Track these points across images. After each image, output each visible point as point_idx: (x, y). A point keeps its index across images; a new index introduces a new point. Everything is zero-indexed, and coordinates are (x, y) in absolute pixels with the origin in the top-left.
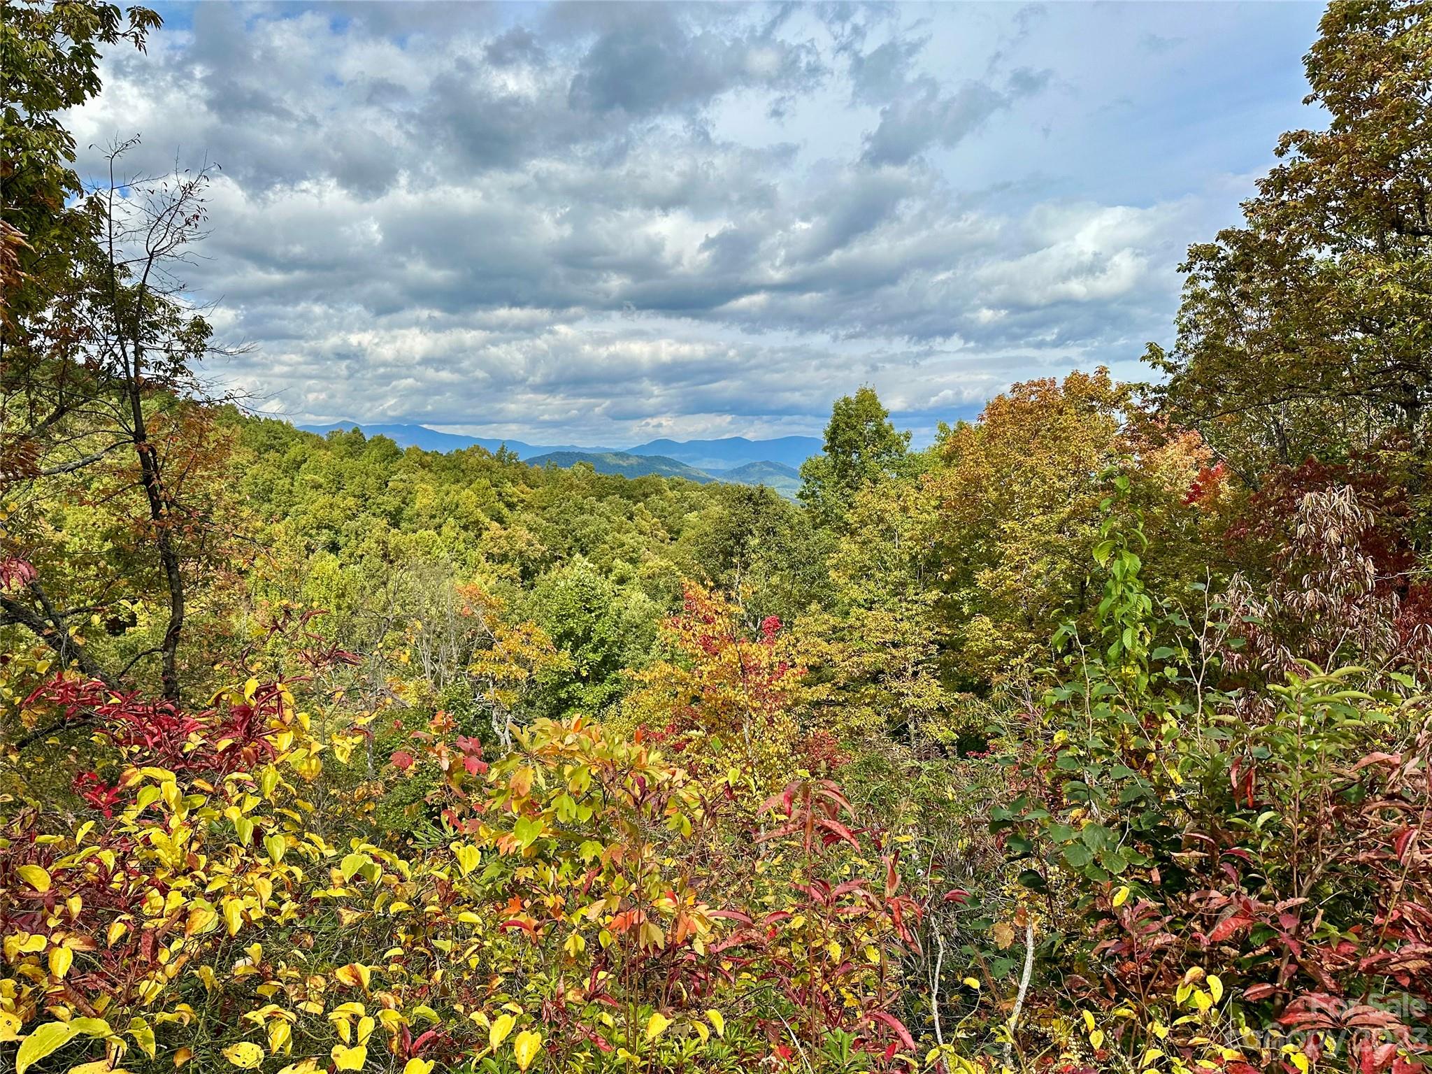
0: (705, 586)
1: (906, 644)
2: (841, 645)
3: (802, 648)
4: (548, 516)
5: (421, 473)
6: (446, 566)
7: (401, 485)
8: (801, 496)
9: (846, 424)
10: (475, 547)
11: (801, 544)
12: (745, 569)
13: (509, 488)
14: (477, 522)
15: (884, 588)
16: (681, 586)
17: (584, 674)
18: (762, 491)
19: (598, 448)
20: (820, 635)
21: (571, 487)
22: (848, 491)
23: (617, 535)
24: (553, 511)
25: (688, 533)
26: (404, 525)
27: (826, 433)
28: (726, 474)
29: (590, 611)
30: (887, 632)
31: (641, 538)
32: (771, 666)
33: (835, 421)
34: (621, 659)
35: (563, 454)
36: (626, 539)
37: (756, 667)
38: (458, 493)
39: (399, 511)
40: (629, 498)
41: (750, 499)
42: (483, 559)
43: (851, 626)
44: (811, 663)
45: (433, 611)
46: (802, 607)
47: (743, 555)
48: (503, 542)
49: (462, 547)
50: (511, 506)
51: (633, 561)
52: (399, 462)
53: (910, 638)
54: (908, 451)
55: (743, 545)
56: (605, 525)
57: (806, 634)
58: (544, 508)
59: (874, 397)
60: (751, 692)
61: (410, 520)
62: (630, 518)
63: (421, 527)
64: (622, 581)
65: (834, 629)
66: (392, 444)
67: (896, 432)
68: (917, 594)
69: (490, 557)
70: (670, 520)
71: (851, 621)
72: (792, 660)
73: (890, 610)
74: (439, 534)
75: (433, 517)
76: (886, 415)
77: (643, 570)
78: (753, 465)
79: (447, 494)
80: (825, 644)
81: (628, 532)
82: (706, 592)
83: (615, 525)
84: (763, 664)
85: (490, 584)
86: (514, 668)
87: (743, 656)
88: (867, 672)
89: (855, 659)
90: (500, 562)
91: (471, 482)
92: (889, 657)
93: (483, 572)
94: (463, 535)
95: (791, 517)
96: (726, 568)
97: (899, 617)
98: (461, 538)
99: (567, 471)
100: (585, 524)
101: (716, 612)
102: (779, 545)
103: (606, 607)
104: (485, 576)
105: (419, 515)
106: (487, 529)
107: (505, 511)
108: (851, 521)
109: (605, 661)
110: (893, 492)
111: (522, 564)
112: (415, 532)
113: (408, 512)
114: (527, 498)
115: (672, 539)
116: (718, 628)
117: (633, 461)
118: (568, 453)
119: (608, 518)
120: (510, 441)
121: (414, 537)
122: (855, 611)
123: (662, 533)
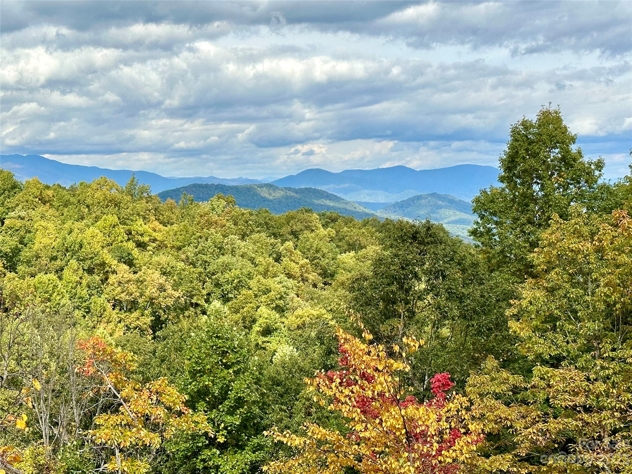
0: (363, 341)
1: (601, 409)
2: (523, 409)
3: (476, 413)
4: (183, 257)
5: (42, 208)
6: (68, 315)
7: (19, 223)
8: (474, 233)
9: (527, 150)
10: (100, 293)
11: (475, 291)
12: (410, 318)
13: (139, 225)
14: (103, 264)
15: (574, 341)
16: (336, 339)
17: (221, 440)
18: (429, 229)
19: (240, 179)
20: (497, 397)
21: (210, 224)
22: (529, 228)
23: (263, 280)
24: (190, 251)
25: (342, 276)
26: (21, 268)
27: (502, 161)
28: (386, 207)
29: (227, 367)
30: (576, 394)
31: (290, 283)
32: (441, 433)
33: (512, 147)
34: (264, 422)
35: (201, 186)
36: (271, 283)
37: (423, 434)
38: (81, 231)
39: (16, 251)
40: (275, 236)
41: (414, 238)
42: (109, 306)
43: (534, 387)
44: (487, 430)
45: (53, 366)
46: (476, 363)
47: (407, 303)
48: (132, 288)
49: (84, 293)
50: (141, 245)
51: (280, 310)
52: (17, 197)
53: (607, 402)
54: (600, 182)
55: (407, 291)
56: (249, 267)
57: (481, 395)
58: (179, 249)
59: (559, 120)
60: (418, 463)
61: (28, 263)
62: (278, 259)
63: (40, 271)
64: (267, 331)
65: (515, 390)
66: (10, 176)
67: (586, 159)
68: (614, 350)
69: (117, 304)
70: (324, 262)
71: (535, 380)
72: (465, 427)
73: (582, 369)
74: (60, 278)
75: (54, 258)
76: (573, 140)
77: (291, 319)
78: (419, 198)
79: (70, 232)
80: (503, 407)
81: (275, 276)
82: (363, 346)
83: (261, 269)
84: (432, 431)
85: (116, 335)
86: (144, 432)
87: (409, 421)
88: (554, 442)
89: (540, 425)
90: (130, 310)
91: (97, 219)
92: (580, 424)
93: (109, 322)
94: (87, 278)
95: (464, 258)
96: (388, 318)
97: (593, 376)
98: (84, 282)
99: (205, 206)
100: (227, 267)
101: (377, 370)
102: (449, 291)
103: (246, 361)
104: (112, 325)
105: (38, 257)
106: (114, 272)
107: (136, 252)
108: (536, 262)
109: (243, 426)
110: (585, 230)
111: (153, 313)
112: (33, 276)
113: (26, 253)
114: (159, 236)
115: (325, 284)
116: (379, 388)
117: (279, 194)
118: (206, 186)
119: (252, 260)
120: (142, 173)
121: (33, 281)
122: (539, 370)
123: (313, 276)
